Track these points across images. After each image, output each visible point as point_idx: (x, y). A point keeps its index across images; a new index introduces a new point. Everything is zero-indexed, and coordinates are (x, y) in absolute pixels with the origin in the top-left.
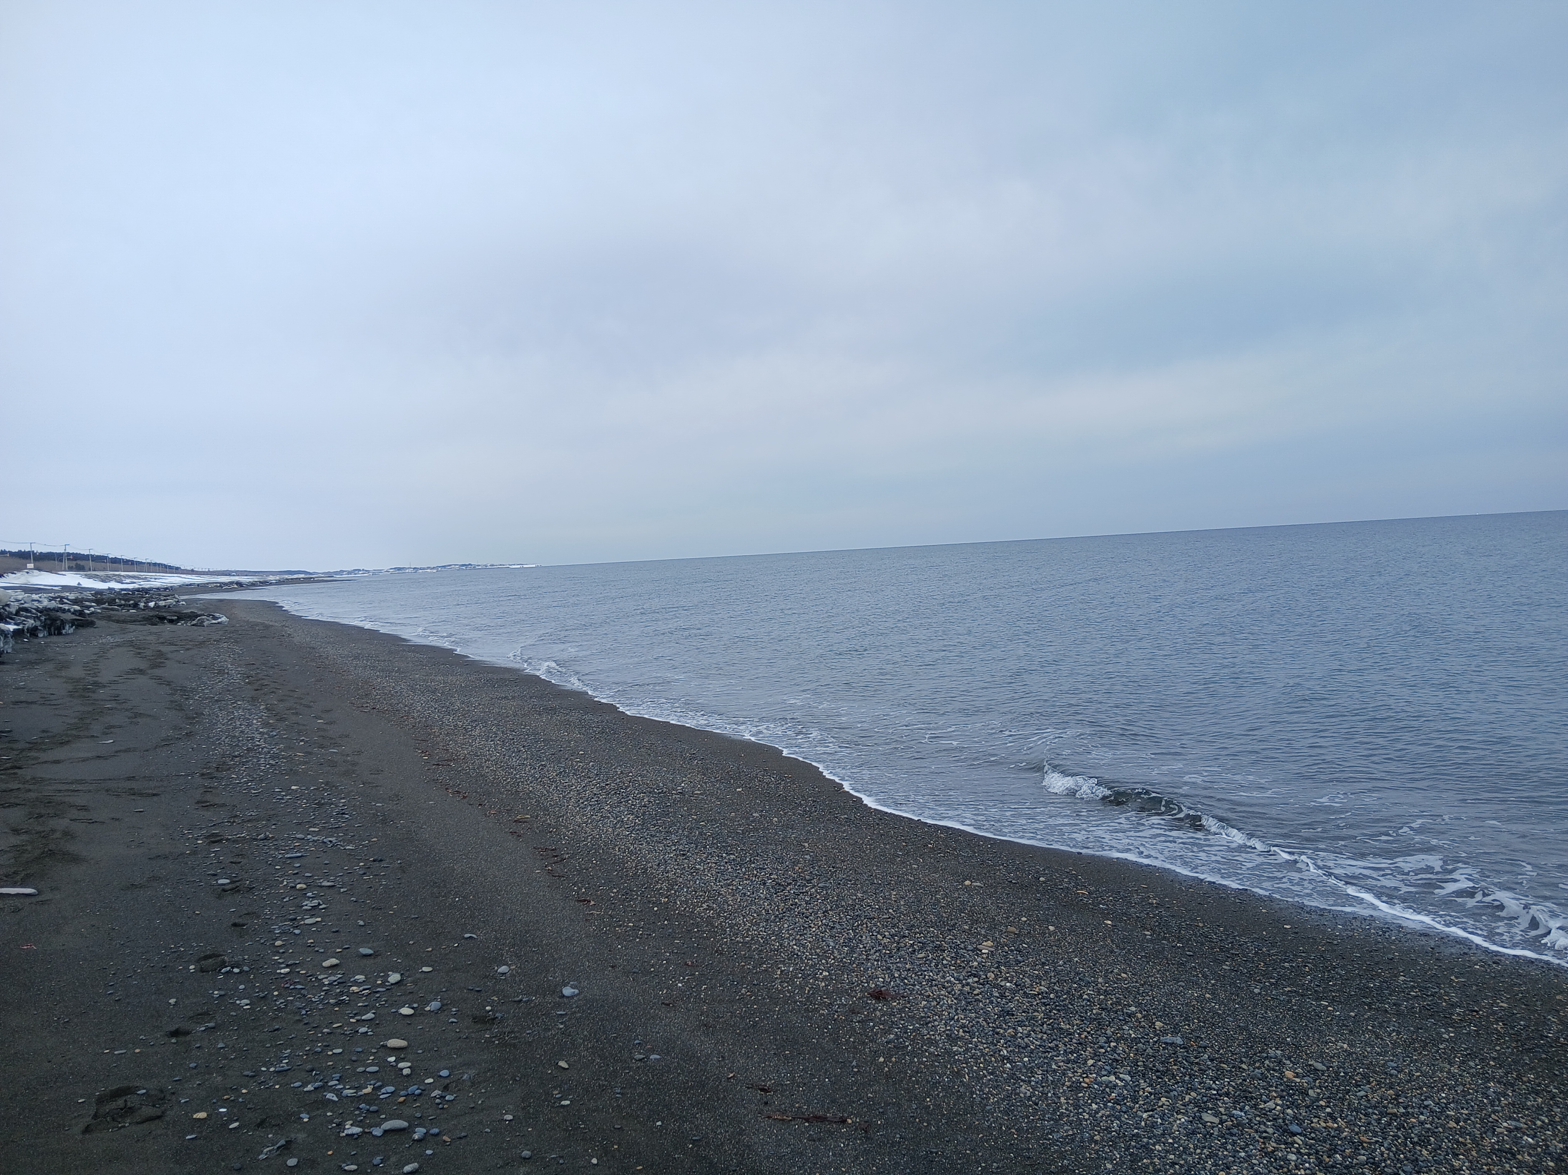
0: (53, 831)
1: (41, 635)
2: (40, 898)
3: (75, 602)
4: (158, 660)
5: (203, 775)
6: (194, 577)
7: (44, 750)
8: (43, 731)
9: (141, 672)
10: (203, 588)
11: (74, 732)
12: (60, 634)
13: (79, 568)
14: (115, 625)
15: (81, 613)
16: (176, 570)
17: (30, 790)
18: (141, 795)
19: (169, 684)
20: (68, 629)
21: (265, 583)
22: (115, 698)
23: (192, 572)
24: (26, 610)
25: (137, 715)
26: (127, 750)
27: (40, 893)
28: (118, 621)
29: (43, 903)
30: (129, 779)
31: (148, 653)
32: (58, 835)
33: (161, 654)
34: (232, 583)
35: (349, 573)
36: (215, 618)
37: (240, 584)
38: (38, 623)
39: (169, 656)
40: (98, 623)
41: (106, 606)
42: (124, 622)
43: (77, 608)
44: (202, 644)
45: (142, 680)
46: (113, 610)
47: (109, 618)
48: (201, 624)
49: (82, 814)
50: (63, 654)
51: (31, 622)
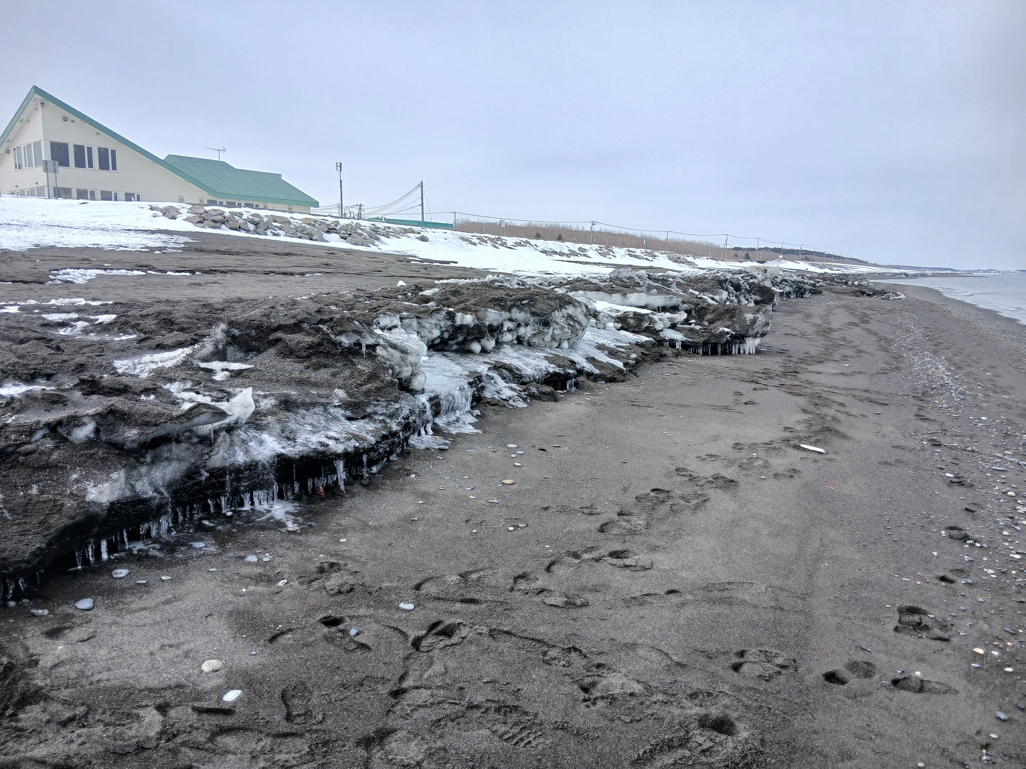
0: (827, 416)
1: (792, 297)
2: (828, 457)
3: (810, 278)
4: (865, 319)
5: (914, 397)
6: (876, 268)
7: (809, 365)
8: (806, 353)
9: (856, 325)
10: (882, 276)
11: (824, 356)
12: (802, 297)
13: (807, 260)
14: (834, 295)
15: (814, 285)
16: (865, 263)
17: (806, 387)
18: (877, 403)
19: (875, 334)
20: (807, 295)
21: (924, 275)
22: (844, 339)
23: (875, 265)
24: (786, 281)
25: (860, 351)
26: (860, 373)
27: (827, 453)
28: (835, 292)
29: (830, 460)
30: (867, 391)
31: (858, 313)
32: (829, 418)
33: (865, 315)
34: (901, 274)
35: (984, 272)
36: (897, 295)
37: (907, 275)
38: (791, 289)
39: (871, 316)
40: (825, 292)
41: (828, 282)
42: (839, 293)
43: (812, 282)
44: (890, 311)
45: (857, 330)
46: (833, 285)
47: (830, 290)
48: (888, 299)
49: (842, 409)
50: (807, 309)
51: (788, 289)
